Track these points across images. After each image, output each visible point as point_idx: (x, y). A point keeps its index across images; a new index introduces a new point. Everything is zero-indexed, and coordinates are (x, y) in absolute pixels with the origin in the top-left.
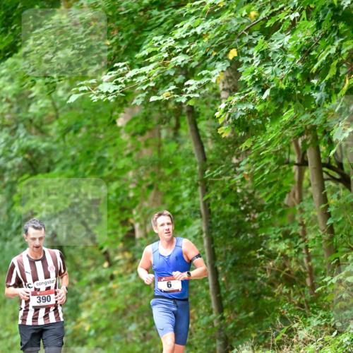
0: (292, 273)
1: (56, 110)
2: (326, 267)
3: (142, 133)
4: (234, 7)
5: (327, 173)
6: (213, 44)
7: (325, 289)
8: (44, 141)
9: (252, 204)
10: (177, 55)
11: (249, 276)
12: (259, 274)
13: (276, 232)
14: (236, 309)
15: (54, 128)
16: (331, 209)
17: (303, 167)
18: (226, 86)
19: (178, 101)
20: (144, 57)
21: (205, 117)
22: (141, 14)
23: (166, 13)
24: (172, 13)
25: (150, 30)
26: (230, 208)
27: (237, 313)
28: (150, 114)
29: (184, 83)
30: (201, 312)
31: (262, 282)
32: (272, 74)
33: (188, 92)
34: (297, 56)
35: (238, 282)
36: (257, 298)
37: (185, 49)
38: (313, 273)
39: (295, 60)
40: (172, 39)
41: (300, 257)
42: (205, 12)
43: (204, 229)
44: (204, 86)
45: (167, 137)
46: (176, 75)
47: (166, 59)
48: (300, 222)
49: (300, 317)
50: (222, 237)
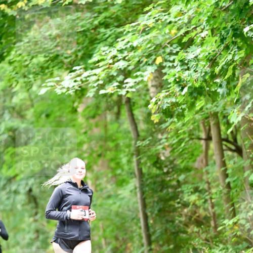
0: (201, 217)
1: (32, 100)
2: (225, 212)
3: (94, 117)
4: (160, 27)
5: (226, 145)
6: (144, 53)
7: (225, 228)
8: (23, 123)
9: (172, 168)
10: (118, 61)
11: (170, 219)
12: (177, 218)
13: (189, 188)
14: (161, 243)
15: (30, 114)
16: (229, 172)
17: (209, 141)
18: (154, 83)
19: (120, 93)
20: (95, 63)
21: (139, 106)
22: (93, 31)
23: (111, 31)
24: (115, 31)
25: (99, 43)
26: (156, 171)
27: (161, 246)
28: (99, 103)
29: (123, 81)
30: (135, 245)
31: (179, 224)
32: (189, 76)
33: (127, 88)
34: (207, 63)
35: (162, 224)
36: (175, 235)
37: (125, 57)
38: (216, 217)
39: (205, 66)
40: (116, 50)
41: (206, 205)
42: (140, 30)
43: (138, 185)
44: (138, 84)
45: (111, 120)
46: (118, 76)
47: (110, 64)
48: (206, 180)
49: (207, 248)
50: (150, 192)
